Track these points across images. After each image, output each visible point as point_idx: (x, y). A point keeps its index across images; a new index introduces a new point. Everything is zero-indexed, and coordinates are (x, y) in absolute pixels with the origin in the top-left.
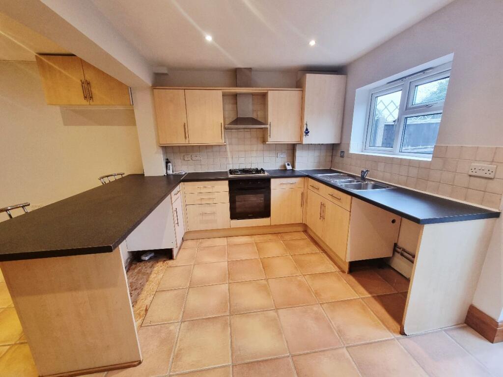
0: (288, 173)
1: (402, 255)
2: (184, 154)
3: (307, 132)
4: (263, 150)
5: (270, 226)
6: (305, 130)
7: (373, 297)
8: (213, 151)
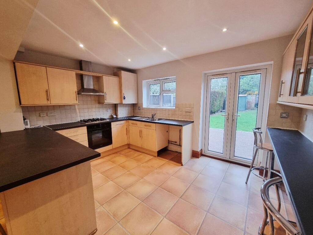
0: (114, 120)
1: (171, 143)
2: (47, 111)
3: (124, 98)
4: (99, 108)
5: (113, 149)
6: (123, 97)
7: (169, 160)
8: (65, 109)
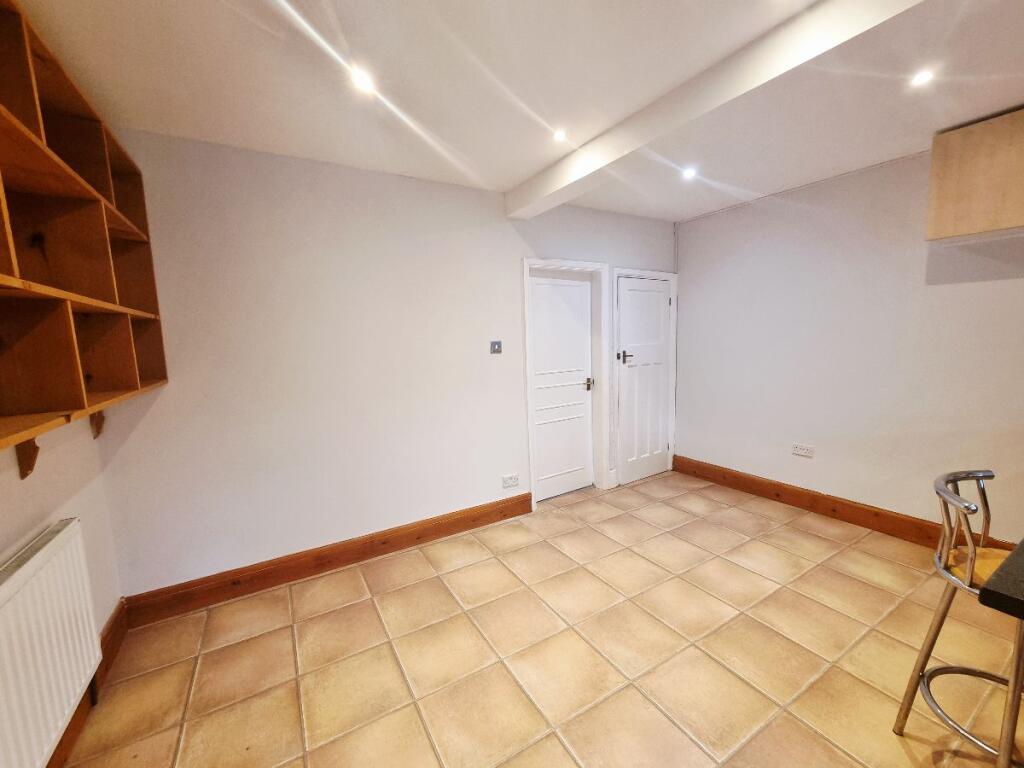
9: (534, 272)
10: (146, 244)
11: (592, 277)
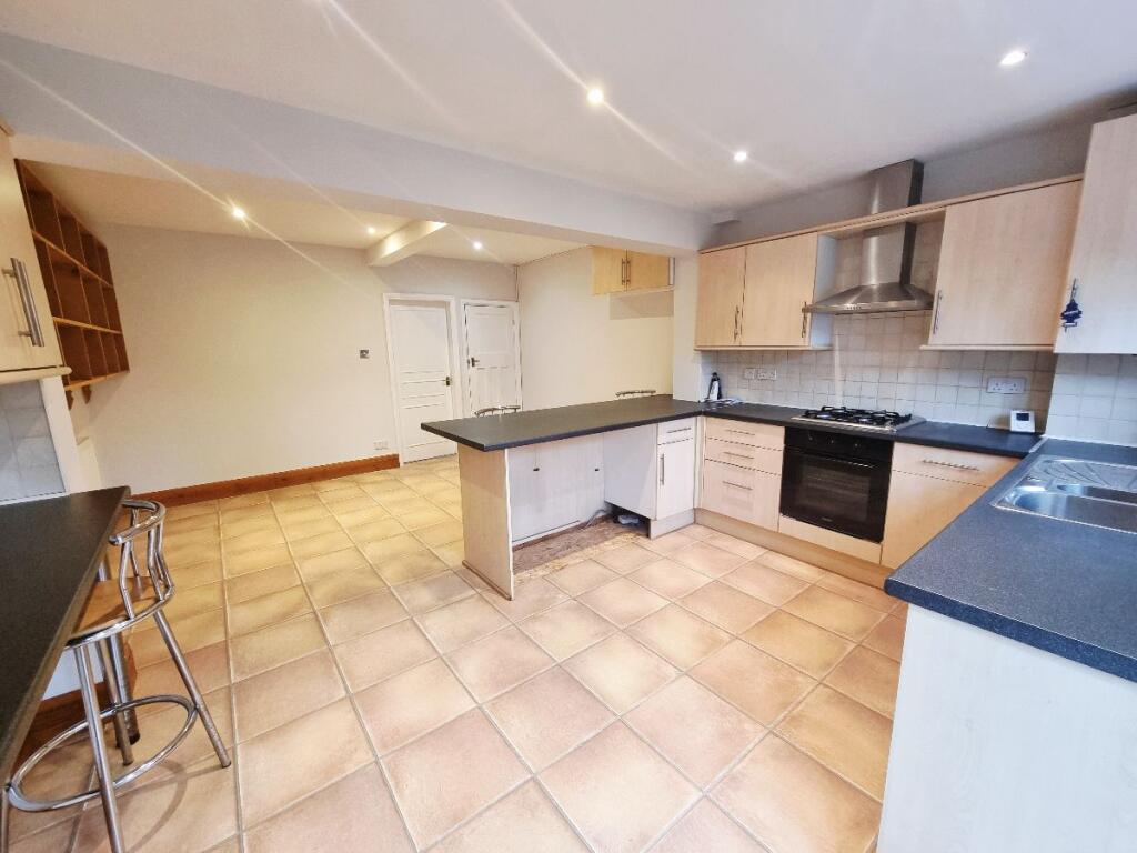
0: (994, 442)
6: (1066, 307)
9: (392, 302)
10: (113, 289)
11: (445, 305)
